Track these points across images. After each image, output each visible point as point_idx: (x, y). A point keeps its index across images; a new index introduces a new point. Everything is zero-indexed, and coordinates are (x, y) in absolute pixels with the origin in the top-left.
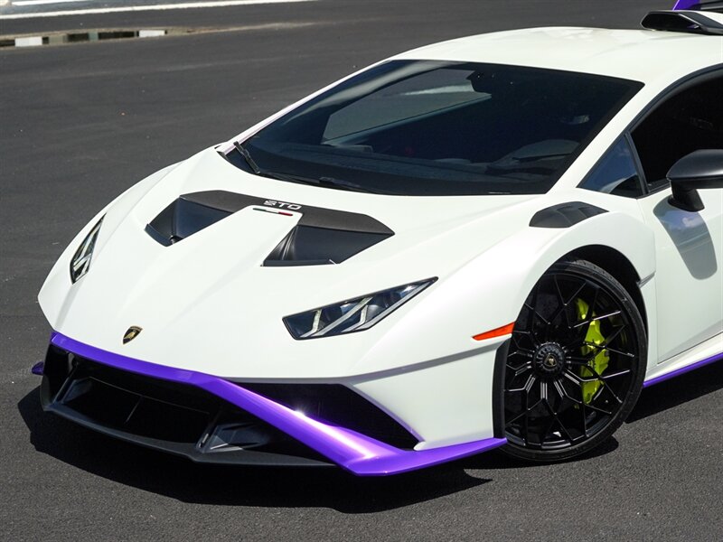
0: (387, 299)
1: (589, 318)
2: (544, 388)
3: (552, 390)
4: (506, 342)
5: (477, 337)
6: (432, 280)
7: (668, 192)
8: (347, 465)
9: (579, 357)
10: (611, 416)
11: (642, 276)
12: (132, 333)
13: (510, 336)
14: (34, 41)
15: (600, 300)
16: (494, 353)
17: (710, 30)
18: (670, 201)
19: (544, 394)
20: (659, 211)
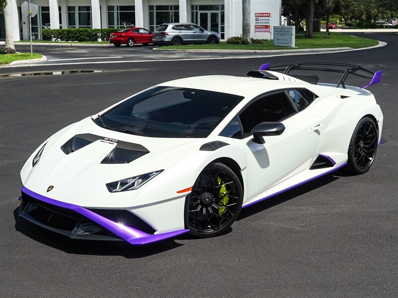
0: (145, 177)
1: (222, 184)
2: (204, 209)
3: (207, 210)
4: (189, 194)
5: (178, 192)
6: (162, 171)
7: (252, 137)
8: (128, 240)
9: (218, 198)
10: (229, 220)
11: (242, 168)
12: (51, 188)
13: (191, 191)
14: (59, 73)
15: (226, 177)
16: (184, 198)
17: (270, 77)
18: (253, 140)
19: (204, 212)
20: (249, 144)
